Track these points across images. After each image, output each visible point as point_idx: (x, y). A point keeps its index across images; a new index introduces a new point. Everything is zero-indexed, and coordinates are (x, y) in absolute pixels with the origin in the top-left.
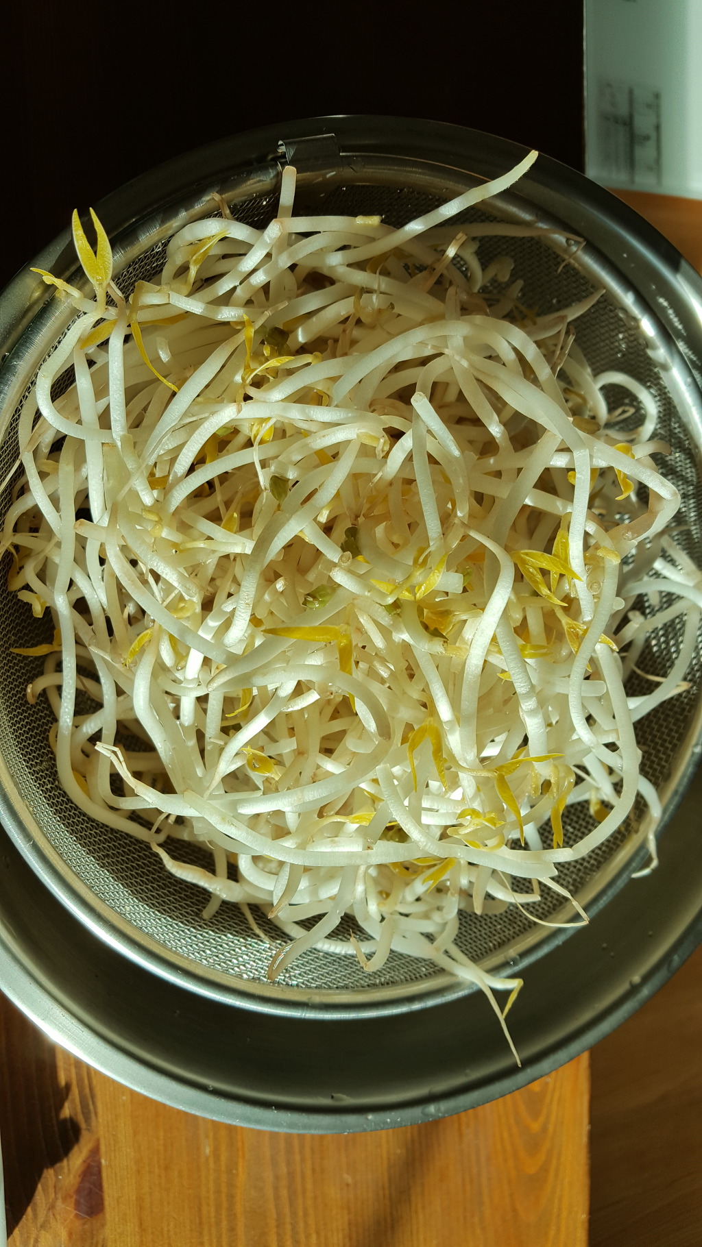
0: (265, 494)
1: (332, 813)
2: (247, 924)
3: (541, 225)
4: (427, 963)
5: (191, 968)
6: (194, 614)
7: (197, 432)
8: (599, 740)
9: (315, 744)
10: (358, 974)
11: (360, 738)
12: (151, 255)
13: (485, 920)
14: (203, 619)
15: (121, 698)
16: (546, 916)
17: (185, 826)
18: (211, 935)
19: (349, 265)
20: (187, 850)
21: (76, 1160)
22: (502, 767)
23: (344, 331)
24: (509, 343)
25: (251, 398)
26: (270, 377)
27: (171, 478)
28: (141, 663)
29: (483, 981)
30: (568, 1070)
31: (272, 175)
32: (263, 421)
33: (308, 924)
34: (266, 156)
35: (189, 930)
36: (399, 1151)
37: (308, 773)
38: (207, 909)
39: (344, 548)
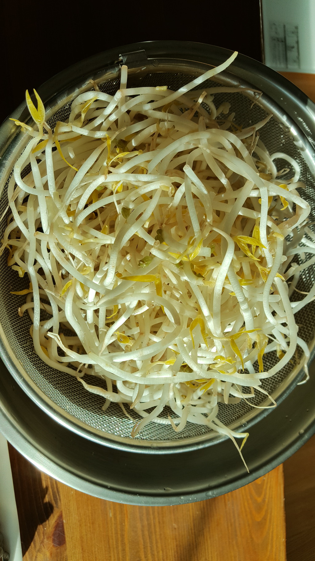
0: (120, 216)
1: (157, 360)
2: (123, 412)
3: (242, 87)
4: (205, 427)
5: (97, 433)
6: (91, 272)
7: (87, 189)
8: (278, 322)
9: (148, 329)
10: (174, 433)
11: (168, 326)
12: (64, 110)
13: (231, 407)
14: (95, 274)
15: (61, 312)
16: (259, 404)
17: (93, 369)
18: (106, 418)
19: (154, 109)
20: (94, 380)
21: (52, 521)
22: (233, 336)
23: (153, 140)
24: (229, 141)
25: (111, 172)
26: (120, 162)
27: (77, 211)
28: (68, 296)
29: (231, 435)
30: (273, 473)
31: (117, 70)
32: (117, 182)
33: (149, 411)
34: (114, 62)
35: (96, 416)
36: (198, 513)
37: (145, 342)
38: (104, 406)
39: (156, 239)
